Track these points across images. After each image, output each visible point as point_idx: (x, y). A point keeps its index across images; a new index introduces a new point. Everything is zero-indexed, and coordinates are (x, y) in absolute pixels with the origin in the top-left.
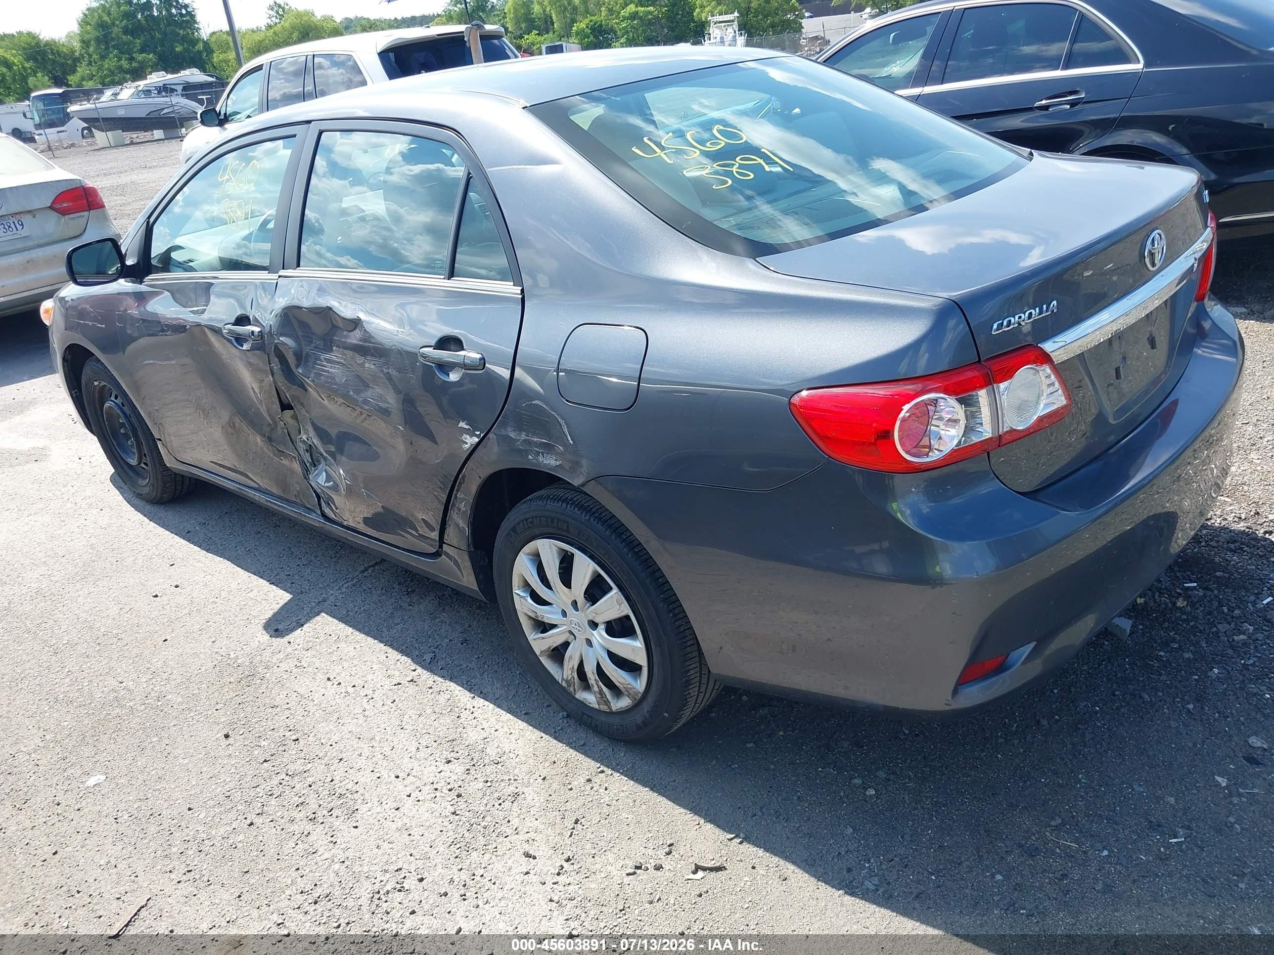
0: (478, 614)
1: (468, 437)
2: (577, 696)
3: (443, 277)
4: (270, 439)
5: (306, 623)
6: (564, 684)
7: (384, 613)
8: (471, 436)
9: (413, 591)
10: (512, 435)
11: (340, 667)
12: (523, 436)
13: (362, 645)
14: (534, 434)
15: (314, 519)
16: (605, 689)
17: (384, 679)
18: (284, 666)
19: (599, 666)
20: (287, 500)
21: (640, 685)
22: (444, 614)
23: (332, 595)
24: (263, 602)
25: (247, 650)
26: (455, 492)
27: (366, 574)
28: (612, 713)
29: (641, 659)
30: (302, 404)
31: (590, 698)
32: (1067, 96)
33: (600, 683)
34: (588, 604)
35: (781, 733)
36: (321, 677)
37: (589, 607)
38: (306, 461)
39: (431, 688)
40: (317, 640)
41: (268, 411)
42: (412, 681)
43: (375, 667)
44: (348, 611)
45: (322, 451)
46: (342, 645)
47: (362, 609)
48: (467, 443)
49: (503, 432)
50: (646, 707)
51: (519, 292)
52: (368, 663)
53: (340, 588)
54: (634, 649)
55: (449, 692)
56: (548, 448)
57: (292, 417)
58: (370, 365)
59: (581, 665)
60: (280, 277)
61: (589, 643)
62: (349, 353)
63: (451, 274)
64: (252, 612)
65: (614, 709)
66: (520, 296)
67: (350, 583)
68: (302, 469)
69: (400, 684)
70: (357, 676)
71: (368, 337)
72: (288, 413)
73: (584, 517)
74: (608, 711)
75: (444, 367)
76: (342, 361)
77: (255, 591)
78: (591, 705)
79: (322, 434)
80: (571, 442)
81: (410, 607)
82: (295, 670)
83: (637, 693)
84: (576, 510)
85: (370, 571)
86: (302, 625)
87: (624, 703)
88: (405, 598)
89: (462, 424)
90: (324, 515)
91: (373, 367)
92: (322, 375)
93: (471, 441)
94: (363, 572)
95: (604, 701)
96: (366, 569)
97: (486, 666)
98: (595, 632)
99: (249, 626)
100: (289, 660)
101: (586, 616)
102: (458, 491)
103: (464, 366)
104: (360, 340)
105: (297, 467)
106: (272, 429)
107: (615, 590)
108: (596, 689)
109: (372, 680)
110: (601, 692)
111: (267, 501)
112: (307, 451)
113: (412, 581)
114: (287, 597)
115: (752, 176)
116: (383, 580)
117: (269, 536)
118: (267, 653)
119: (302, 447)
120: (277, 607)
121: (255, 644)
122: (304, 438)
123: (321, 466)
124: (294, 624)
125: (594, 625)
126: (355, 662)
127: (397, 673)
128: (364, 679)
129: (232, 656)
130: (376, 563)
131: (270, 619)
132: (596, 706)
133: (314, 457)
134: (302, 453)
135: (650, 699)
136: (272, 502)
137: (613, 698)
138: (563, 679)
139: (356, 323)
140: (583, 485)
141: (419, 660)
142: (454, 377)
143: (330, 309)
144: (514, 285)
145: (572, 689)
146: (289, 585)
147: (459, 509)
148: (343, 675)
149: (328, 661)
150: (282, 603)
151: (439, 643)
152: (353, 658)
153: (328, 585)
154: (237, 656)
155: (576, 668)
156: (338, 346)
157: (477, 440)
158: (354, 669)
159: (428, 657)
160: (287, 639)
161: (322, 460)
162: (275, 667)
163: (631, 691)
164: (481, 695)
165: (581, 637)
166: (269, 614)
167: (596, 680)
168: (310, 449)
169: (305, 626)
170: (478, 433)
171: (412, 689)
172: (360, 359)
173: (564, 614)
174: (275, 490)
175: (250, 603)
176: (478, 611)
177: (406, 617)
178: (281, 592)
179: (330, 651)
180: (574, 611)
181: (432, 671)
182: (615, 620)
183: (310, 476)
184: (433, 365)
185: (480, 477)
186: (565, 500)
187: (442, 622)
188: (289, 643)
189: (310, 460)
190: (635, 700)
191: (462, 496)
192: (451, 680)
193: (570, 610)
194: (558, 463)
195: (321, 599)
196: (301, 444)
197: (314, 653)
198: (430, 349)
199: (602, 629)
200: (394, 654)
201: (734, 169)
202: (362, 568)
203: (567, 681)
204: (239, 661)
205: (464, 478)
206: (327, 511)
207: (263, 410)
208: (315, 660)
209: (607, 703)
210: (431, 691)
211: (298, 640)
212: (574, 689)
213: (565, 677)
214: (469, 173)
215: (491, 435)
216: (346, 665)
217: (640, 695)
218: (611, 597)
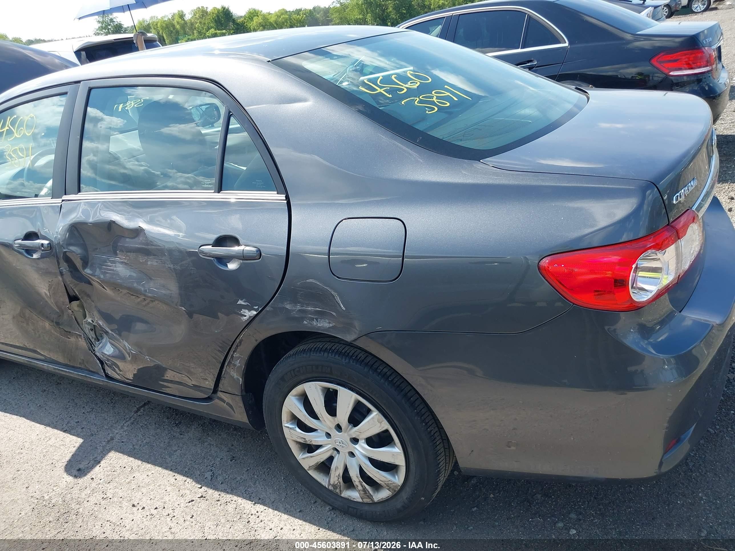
0: (236, 435)
1: (247, 311)
2: (342, 495)
3: (213, 191)
4: (58, 324)
5: (102, 460)
6: (331, 488)
7: (163, 443)
8: (250, 310)
9: (180, 423)
10: (288, 307)
11: (140, 493)
12: (298, 307)
13: (153, 472)
14: (308, 305)
15: (99, 380)
16: (367, 487)
17: (179, 498)
18: (93, 500)
19: (361, 470)
20: (73, 367)
21: (399, 479)
22: (209, 438)
23: (117, 433)
24: (62, 447)
25: (58, 490)
26: (231, 353)
27: (139, 413)
28: (374, 503)
29: (400, 461)
30: (88, 296)
31: (354, 495)
32: (526, 64)
33: (364, 483)
34: (351, 426)
35: (492, 496)
36: (126, 504)
37: (351, 429)
38: (90, 338)
39: (219, 500)
40: (115, 473)
41: (56, 303)
42: (202, 497)
43: (169, 489)
44: (134, 446)
45: (108, 329)
46: (136, 474)
47: (145, 442)
48: (245, 316)
49: (280, 305)
50: (404, 496)
51: (284, 198)
52: (162, 487)
53: (122, 427)
54: (393, 455)
55: (233, 502)
56: (321, 315)
57: (78, 306)
58: (152, 262)
59: (346, 470)
60: (63, 201)
61: (352, 454)
62: (132, 255)
63: (220, 189)
64: (54, 457)
65: (376, 500)
66: (286, 202)
67: (129, 423)
68: (87, 343)
69: (193, 501)
70: (156, 499)
71: (149, 242)
72: (75, 303)
73: (344, 361)
74: (371, 502)
75: (223, 260)
76: (126, 261)
77: (53, 439)
78: (355, 500)
79: (107, 318)
80: (344, 308)
81: (182, 436)
82: (103, 502)
83: (396, 486)
84: (337, 356)
85: (142, 411)
86: (100, 462)
87: (384, 494)
88: (175, 429)
89: (240, 302)
90: (107, 376)
91: (155, 264)
92: (107, 273)
93: (249, 314)
94: (136, 412)
95: (367, 496)
96: (138, 410)
97: (256, 476)
98: (357, 446)
99: (55, 469)
100: (96, 494)
101: (348, 435)
102: (234, 352)
103: (243, 257)
104: (143, 244)
105: (83, 343)
106: (60, 316)
107: (375, 414)
108: (360, 488)
109: (169, 501)
110: (365, 490)
111: (55, 369)
112: (92, 330)
113: (177, 415)
114: (80, 441)
115: (448, 104)
116: (154, 417)
117: (53, 393)
118: (76, 491)
119: (87, 328)
120: (74, 450)
121: (63, 484)
122: (90, 320)
123: (104, 341)
124: (92, 462)
125: (355, 441)
126: (151, 487)
127: (188, 492)
128: (163, 501)
129: (46, 498)
130: (145, 404)
131: (70, 461)
132: (360, 500)
133: (97, 334)
134: (87, 331)
135: (408, 489)
136: (59, 370)
137: (374, 492)
138: (329, 484)
139: (138, 232)
140: (355, 340)
141: (201, 480)
142: (232, 266)
143: (114, 222)
144: (277, 194)
145: (338, 491)
146: (80, 430)
147: (235, 365)
148: (144, 500)
149: (128, 489)
150: (77, 445)
151: (213, 462)
152: (148, 484)
153: (112, 426)
154: (50, 497)
155: (341, 475)
156: (122, 251)
157: (255, 313)
158: (152, 493)
159: (208, 475)
160: (89, 476)
161: (105, 336)
162: (85, 502)
163: (391, 486)
164: (260, 501)
165: (344, 452)
166: (68, 457)
167: (360, 482)
168: (94, 329)
169: (102, 462)
170: (257, 307)
171: (203, 504)
172: (142, 259)
173: (328, 435)
174: (61, 359)
175: (51, 449)
176: (235, 432)
177: (181, 445)
178: (74, 438)
179: (128, 481)
180: (337, 432)
181: (216, 489)
182: (375, 436)
183: (96, 349)
184: (212, 259)
185: (256, 340)
186: (326, 350)
187: (210, 444)
188: (92, 479)
189: (94, 336)
190: (395, 492)
191: (238, 355)
192: (232, 493)
193: (334, 433)
194: (331, 325)
195: (109, 438)
196: (87, 326)
197: (115, 484)
198: (210, 247)
199: (363, 443)
200: (181, 478)
201: (434, 99)
202: (135, 409)
203: (334, 486)
204: (53, 501)
205: (240, 342)
206: (110, 372)
207: (51, 302)
208: (117, 490)
209: (370, 497)
210: (219, 503)
211: (99, 476)
212: (340, 491)
213: (332, 482)
214: (230, 112)
215: (268, 308)
216: (144, 490)
217: (399, 487)
218: (373, 418)
